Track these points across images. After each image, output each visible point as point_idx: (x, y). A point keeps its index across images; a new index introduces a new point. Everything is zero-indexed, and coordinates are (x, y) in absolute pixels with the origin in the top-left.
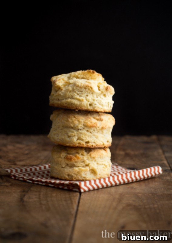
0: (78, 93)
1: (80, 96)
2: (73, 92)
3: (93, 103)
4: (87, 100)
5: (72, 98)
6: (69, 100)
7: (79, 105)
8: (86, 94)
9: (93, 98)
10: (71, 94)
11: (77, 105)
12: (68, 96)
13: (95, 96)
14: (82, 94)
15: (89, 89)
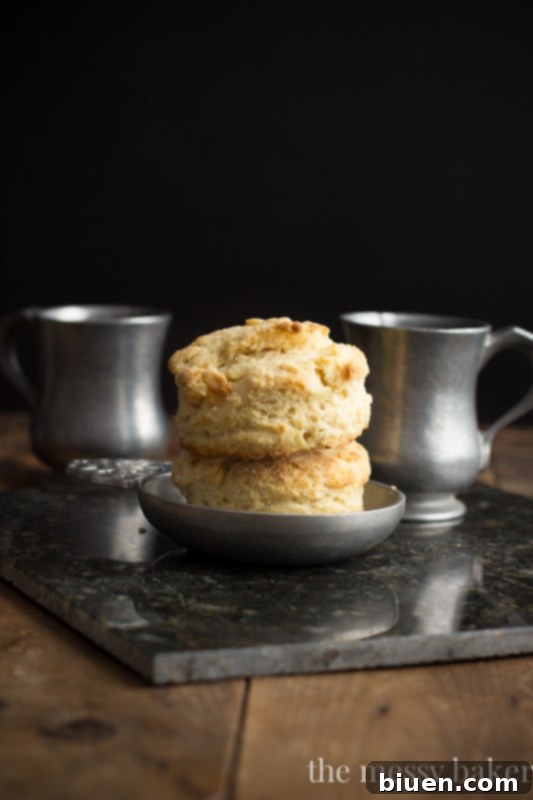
0: (264, 407)
1: (272, 416)
2: (247, 409)
3: (314, 429)
4: (292, 423)
5: (249, 426)
6: (241, 435)
7: (274, 445)
8: (287, 407)
9: (310, 413)
10: (244, 415)
11: (267, 445)
12: (233, 424)
13: (316, 405)
14: (276, 409)
15: (294, 391)
